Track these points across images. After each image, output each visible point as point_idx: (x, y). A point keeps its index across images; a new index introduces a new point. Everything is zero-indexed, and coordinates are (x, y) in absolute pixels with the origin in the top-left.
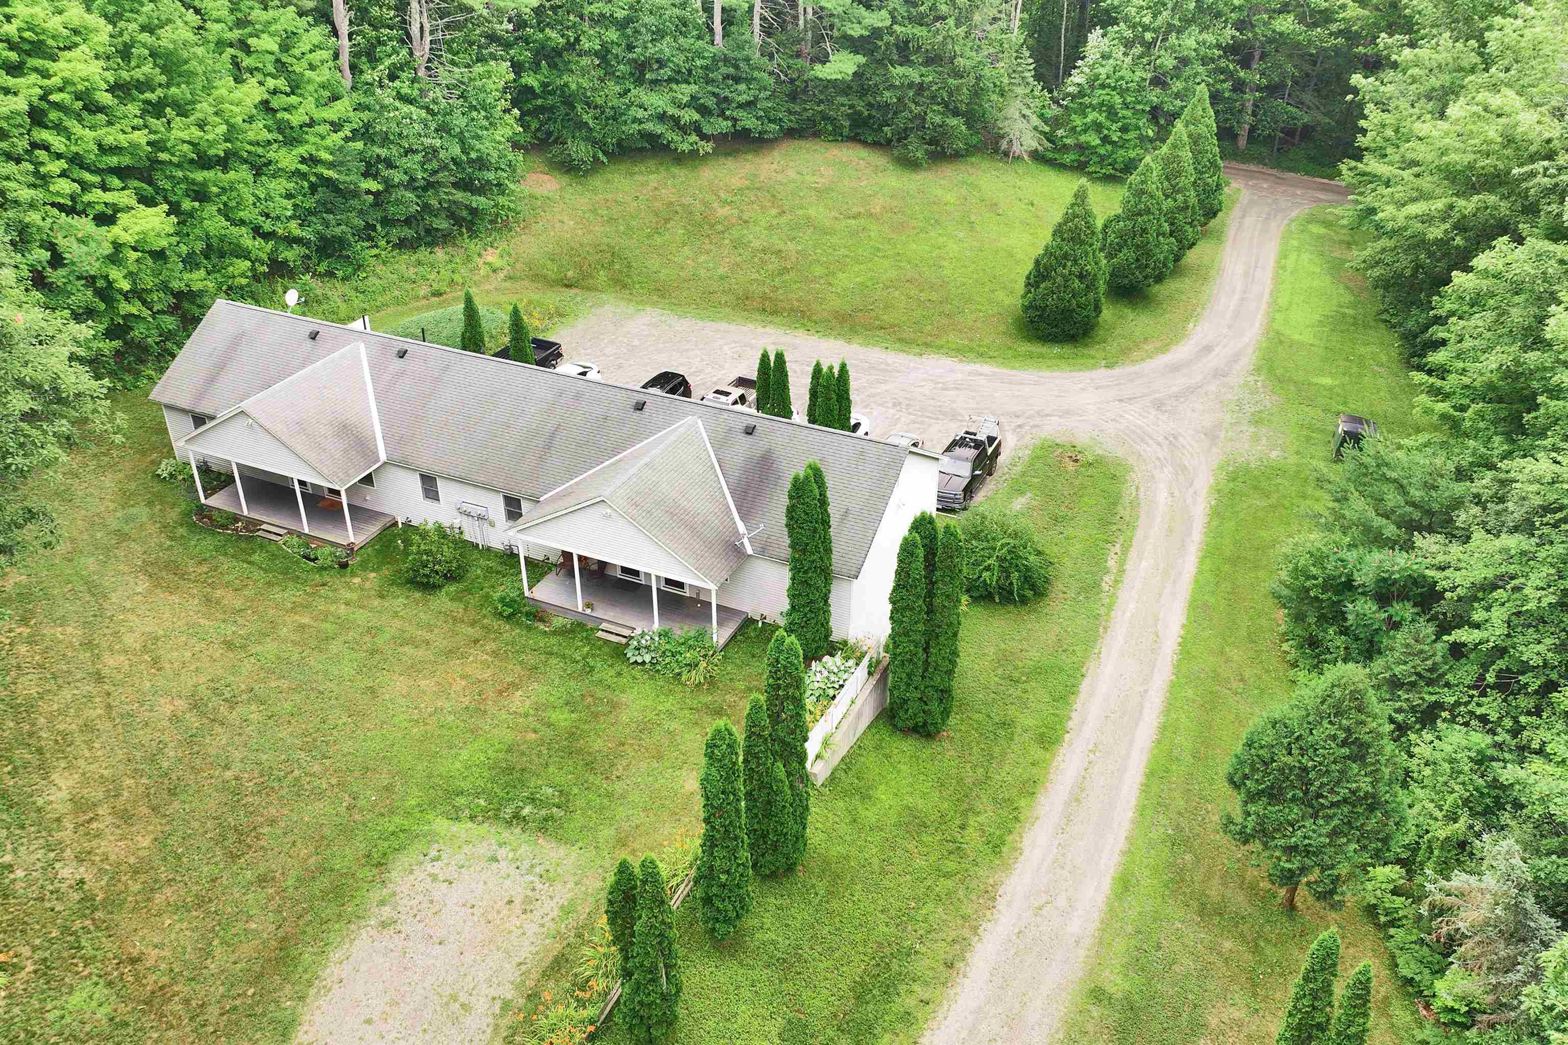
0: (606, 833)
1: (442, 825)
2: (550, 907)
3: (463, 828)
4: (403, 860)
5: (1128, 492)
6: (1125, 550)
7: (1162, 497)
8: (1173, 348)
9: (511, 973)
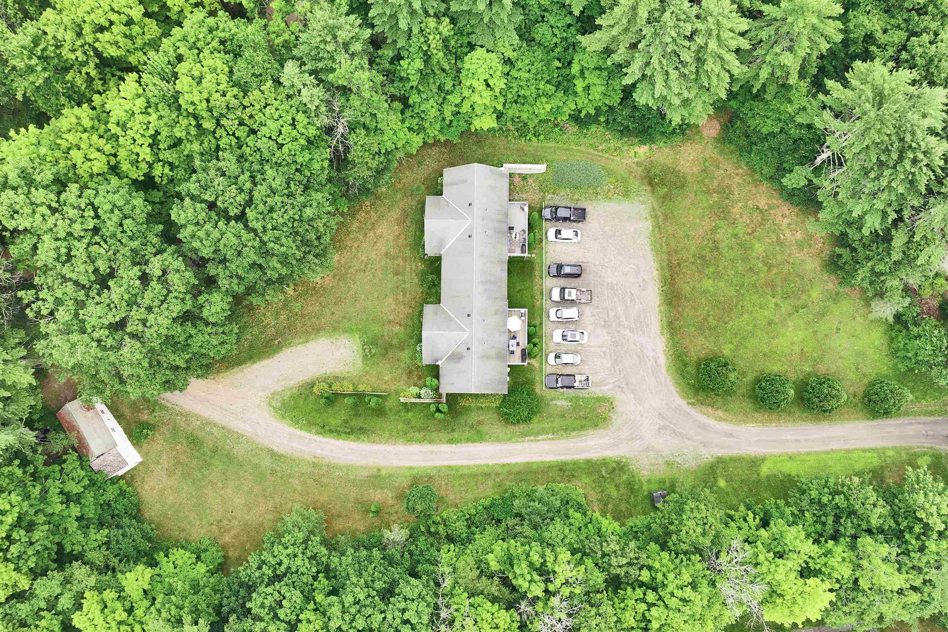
0: (368, 369)
1: (357, 336)
2: (347, 368)
3: (358, 342)
4: (347, 335)
5: (590, 432)
6: (553, 439)
7: (591, 443)
8: (723, 423)
9: (332, 371)
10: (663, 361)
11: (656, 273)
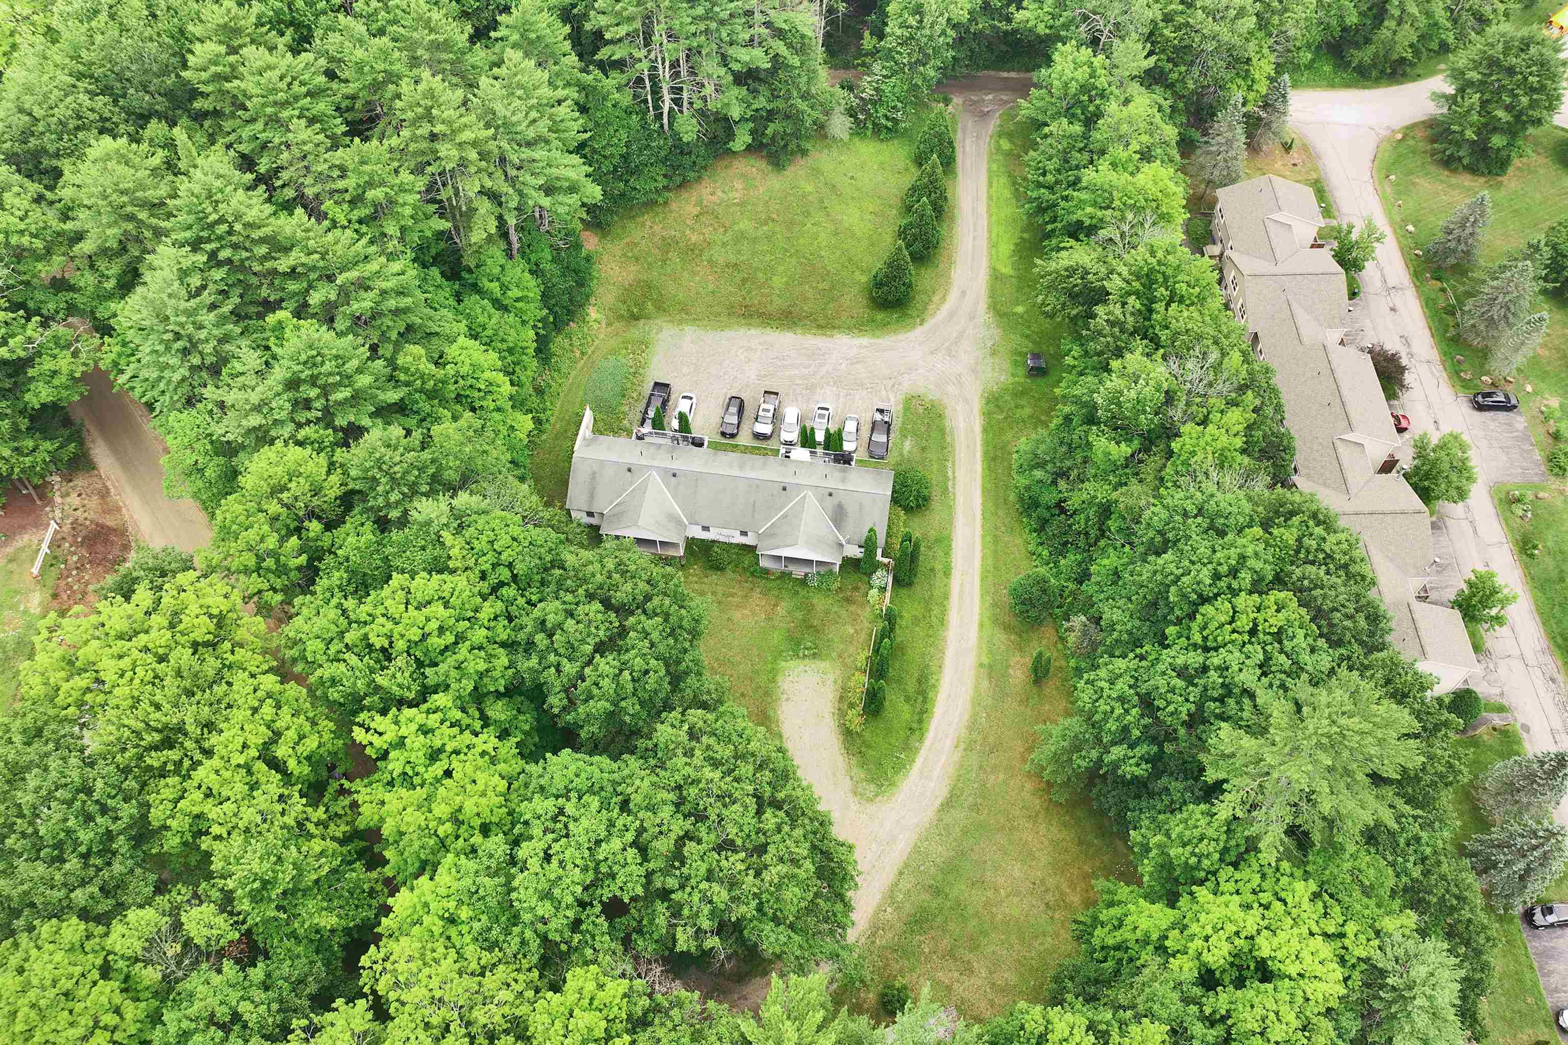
0: (834, 655)
1: (783, 664)
3: (792, 664)
6: (953, 462)
8: (948, 297)
9: (829, 705)
10: (864, 340)
11: (753, 331)
